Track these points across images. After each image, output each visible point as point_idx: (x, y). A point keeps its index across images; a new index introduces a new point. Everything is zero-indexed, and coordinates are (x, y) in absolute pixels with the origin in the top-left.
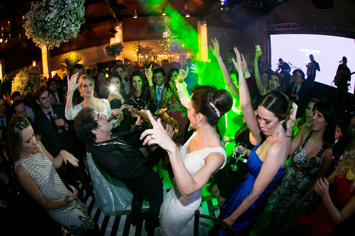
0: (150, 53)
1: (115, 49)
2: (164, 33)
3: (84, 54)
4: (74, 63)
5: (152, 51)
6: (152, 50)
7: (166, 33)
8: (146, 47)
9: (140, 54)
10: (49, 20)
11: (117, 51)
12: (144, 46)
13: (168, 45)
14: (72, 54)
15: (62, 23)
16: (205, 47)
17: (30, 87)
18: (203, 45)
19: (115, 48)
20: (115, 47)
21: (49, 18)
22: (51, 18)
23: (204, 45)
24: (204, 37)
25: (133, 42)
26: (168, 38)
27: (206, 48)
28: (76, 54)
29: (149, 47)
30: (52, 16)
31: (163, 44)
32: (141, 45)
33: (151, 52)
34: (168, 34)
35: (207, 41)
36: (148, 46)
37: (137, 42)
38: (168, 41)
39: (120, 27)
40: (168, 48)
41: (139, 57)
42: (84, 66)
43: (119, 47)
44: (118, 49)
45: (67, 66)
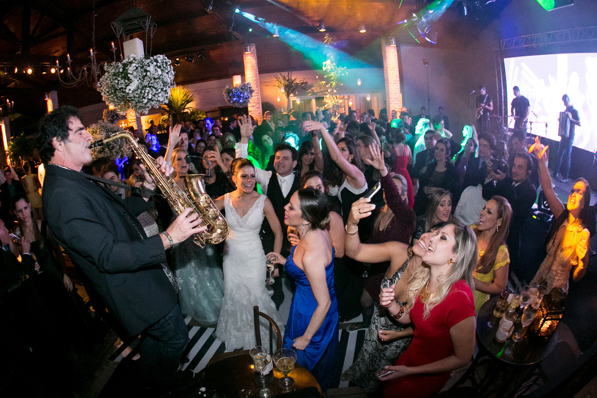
0: (309, 93)
1: (241, 94)
2: (324, 63)
3: (199, 91)
4: (180, 106)
5: (313, 91)
6: (313, 88)
7: (328, 62)
8: (302, 82)
9: (292, 95)
10: (131, 92)
11: (243, 97)
12: (297, 81)
13: (331, 84)
14: (177, 90)
15: (146, 94)
16: (395, 86)
17: (109, 149)
18: (392, 82)
19: (240, 92)
20: (241, 90)
21: (130, 90)
22: (132, 89)
23: (394, 82)
24: (393, 68)
25: (279, 73)
26: (332, 71)
27: (397, 87)
28: (183, 91)
29: (307, 83)
30: (133, 86)
31: (325, 82)
32: (293, 78)
33: (310, 90)
34: (332, 65)
35: (398, 75)
36: (305, 81)
37: (285, 74)
38: (331, 77)
39: (252, 53)
40: (332, 88)
41: (291, 100)
42: (198, 112)
43: (247, 91)
44: (245, 94)
45: (168, 109)
